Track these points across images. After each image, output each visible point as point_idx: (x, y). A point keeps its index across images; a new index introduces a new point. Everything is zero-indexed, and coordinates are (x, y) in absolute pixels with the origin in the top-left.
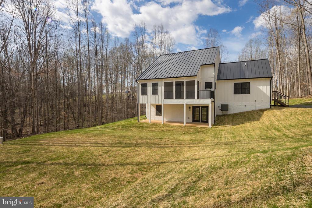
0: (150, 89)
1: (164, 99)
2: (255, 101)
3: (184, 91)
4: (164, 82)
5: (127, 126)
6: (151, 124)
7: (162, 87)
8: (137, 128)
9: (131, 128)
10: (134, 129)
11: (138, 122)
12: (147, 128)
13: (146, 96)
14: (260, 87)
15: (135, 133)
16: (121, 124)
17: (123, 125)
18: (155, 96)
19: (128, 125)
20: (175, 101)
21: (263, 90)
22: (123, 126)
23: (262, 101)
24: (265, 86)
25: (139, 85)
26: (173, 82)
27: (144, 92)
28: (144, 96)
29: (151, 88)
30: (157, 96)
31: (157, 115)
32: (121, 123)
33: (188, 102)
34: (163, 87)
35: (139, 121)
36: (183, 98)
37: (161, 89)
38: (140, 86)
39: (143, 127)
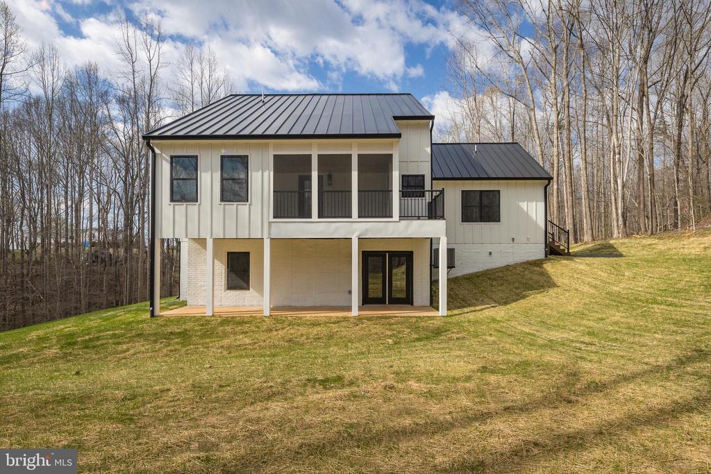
0: (209, 180)
1: (272, 219)
2: (513, 239)
3: (350, 191)
4: (275, 156)
5: (98, 338)
6: (219, 320)
7: (266, 174)
8: (156, 342)
9: (119, 343)
10: (141, 346)
11: (153, 315)
12: (204, 336)
13: (193, 208)
14: (524, 205)
15: (151, 365)
16: (61, 330)
17: (72, 335)
18: (232, 207)
19: (100, 331)
20: (316, 227)
21: (529, 213)
22: (69, 341)
23: (528, 239)
24: (533, 202)
25: (158, 160)
26: (310, 156)
27: (184, 193)
28: (181, 208)
29: (217, 176)
30: (243, 208)
31: (231, 286)
32: (62, 327)
33: (367, 230)
34: (269, 176)
35: (157, 312)
36: (351, 217)
37: (262, 180)
38: (165, 169)
39: (184, 335)
